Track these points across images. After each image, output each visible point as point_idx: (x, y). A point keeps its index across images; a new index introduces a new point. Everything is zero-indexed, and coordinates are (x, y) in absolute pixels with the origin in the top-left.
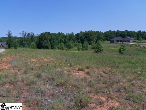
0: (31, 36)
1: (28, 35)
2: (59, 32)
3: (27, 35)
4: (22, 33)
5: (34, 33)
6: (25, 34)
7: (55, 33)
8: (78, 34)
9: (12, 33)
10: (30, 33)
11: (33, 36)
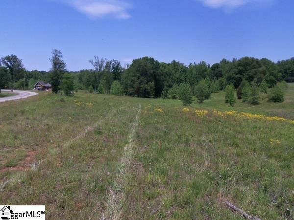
0: (113, 68)
1: (107, 67)
2: (174, 61)
3: (105, 65)
4: (94, 61)
5: (119, 61)
6: (100, 63)
7: (165, 63)
8: (216, 66)
9: (62, 56)
10: (110, 62)
11: (117, 68)
